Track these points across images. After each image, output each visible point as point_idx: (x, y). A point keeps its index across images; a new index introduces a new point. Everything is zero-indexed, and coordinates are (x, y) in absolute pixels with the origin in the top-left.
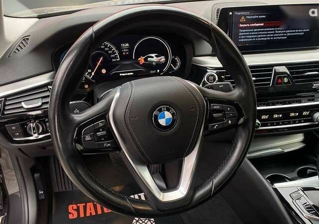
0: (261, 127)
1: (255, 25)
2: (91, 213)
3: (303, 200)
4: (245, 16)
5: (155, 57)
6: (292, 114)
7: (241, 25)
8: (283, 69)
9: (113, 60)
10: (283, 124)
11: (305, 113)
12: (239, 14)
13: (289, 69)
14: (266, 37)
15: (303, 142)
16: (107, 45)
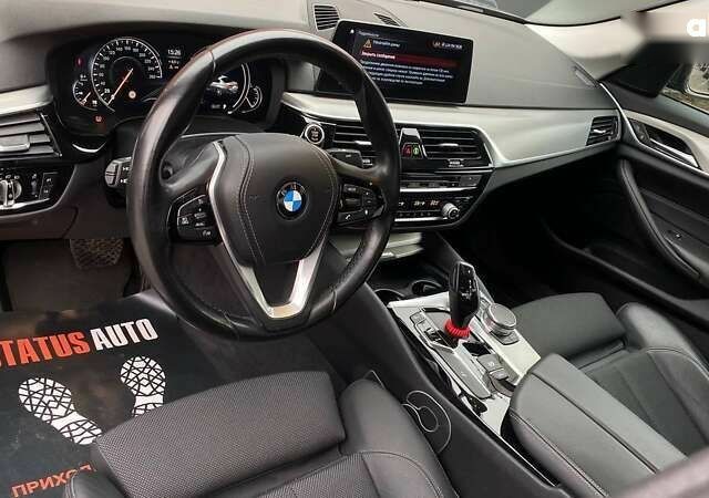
1: (383, 56)
2: (29, 358)
3: (426, 325)
4: (372, 40)
5: (222, 82)
6: (417, 203)
7: (364, 54)
8: (414, 132)
9: (152, 77)
11: (433, 203)
12: (364, 34)
13: (421, 134)
14: (395, 78)
15: (419, 244)
16: (144, 48)
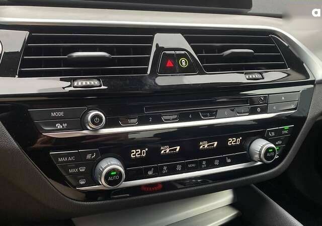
0: (125, 180)
6: (204, 145)
8: (178, 42)
10: (186, 169)
11: (232, 142)
13: (189, 40)
15: (233, 205)
